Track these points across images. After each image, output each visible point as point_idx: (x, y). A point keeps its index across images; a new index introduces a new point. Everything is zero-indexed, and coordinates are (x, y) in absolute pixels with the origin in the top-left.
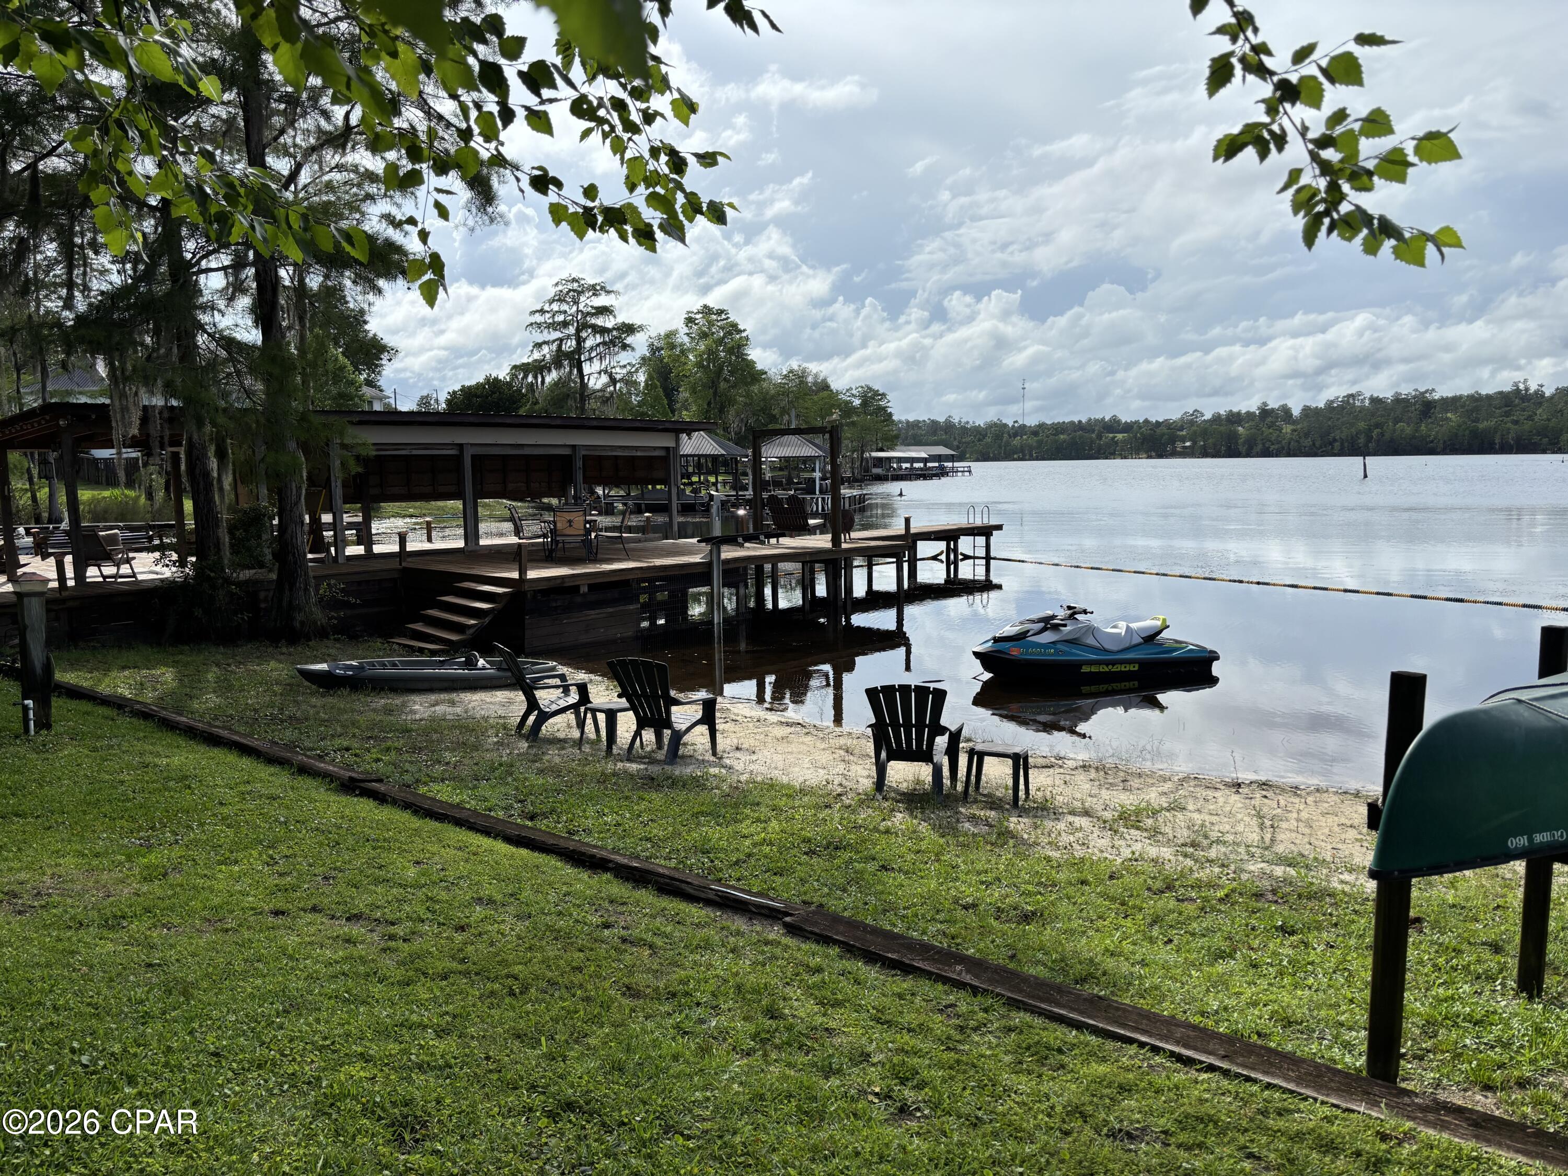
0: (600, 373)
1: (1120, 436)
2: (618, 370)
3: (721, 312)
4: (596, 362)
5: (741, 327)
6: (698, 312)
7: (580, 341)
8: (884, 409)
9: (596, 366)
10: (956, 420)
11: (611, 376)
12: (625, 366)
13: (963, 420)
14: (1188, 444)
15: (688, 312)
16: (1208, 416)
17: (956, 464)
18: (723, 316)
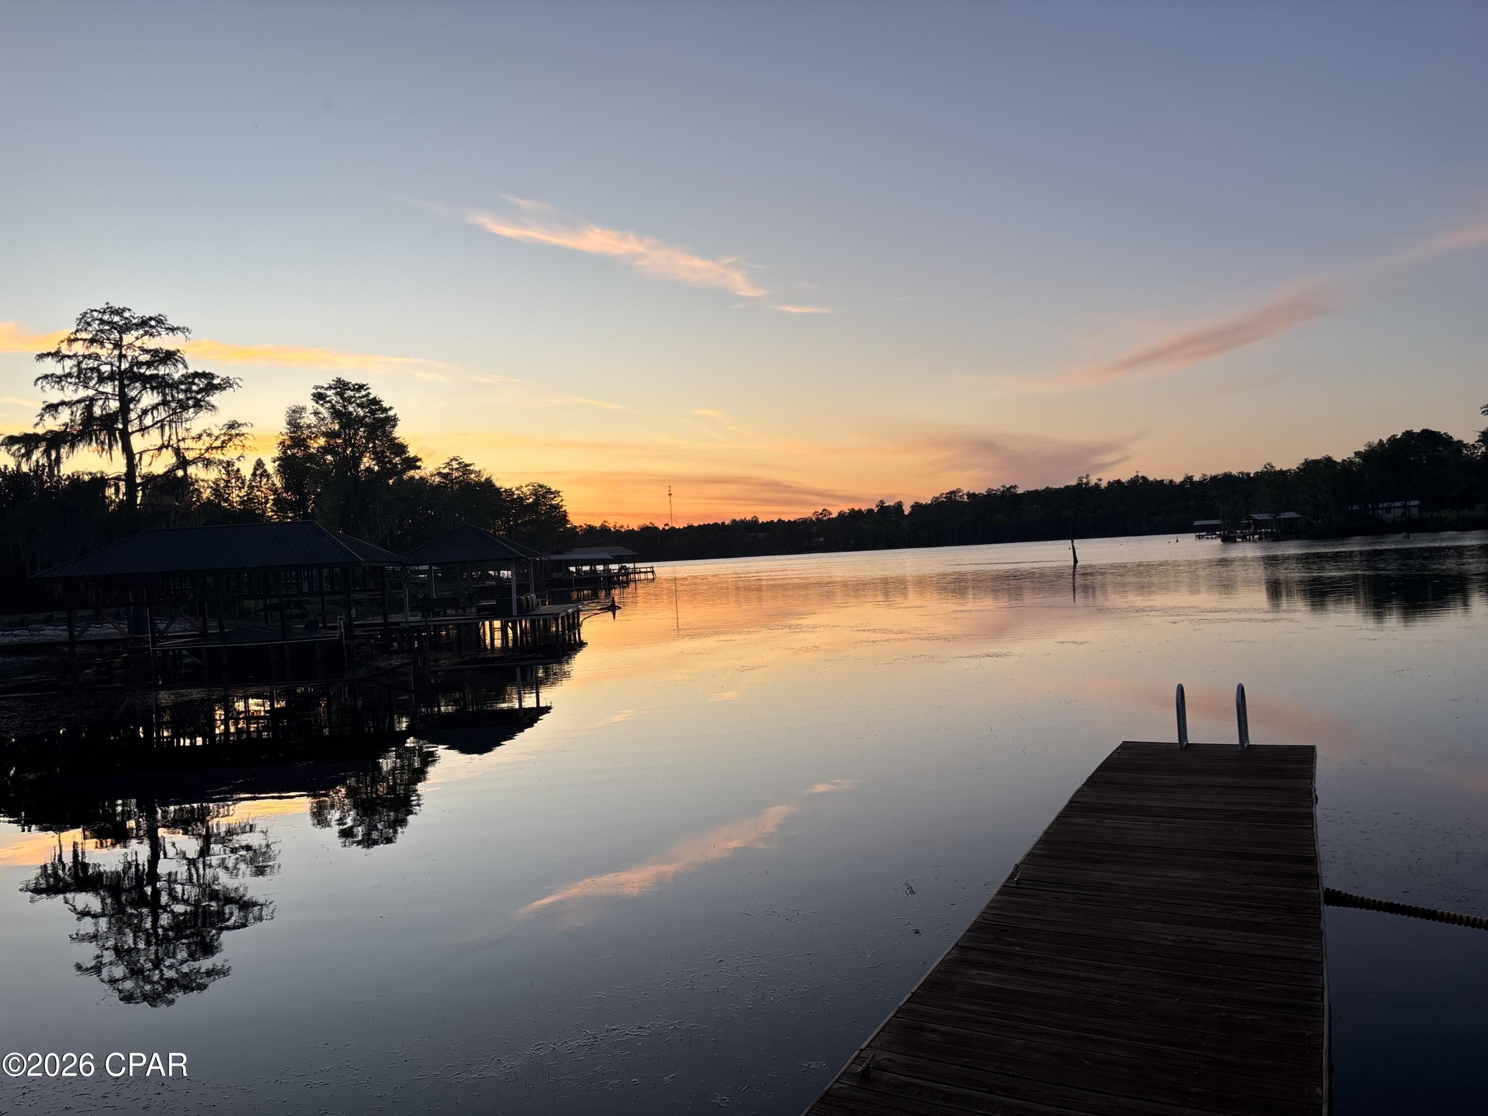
0: (160, 449)
1: (761, 535)
2: (189, 443)
3: (361, 387)
4: (155, 433)
5: (385, 405)
6: (330, 388)
7: (126, 402)
8: (557, 507)
9: (154, 438)
10: (611, 525)
11: (177, 452)
12: (200, 437)
13: (618, 525)
14: (822, 539)
15: (316, 387)
16: (834, 515)
17: (638, 565)
18: (363, 393)
